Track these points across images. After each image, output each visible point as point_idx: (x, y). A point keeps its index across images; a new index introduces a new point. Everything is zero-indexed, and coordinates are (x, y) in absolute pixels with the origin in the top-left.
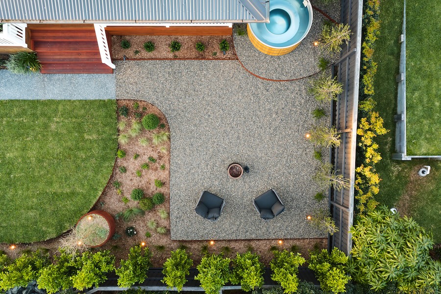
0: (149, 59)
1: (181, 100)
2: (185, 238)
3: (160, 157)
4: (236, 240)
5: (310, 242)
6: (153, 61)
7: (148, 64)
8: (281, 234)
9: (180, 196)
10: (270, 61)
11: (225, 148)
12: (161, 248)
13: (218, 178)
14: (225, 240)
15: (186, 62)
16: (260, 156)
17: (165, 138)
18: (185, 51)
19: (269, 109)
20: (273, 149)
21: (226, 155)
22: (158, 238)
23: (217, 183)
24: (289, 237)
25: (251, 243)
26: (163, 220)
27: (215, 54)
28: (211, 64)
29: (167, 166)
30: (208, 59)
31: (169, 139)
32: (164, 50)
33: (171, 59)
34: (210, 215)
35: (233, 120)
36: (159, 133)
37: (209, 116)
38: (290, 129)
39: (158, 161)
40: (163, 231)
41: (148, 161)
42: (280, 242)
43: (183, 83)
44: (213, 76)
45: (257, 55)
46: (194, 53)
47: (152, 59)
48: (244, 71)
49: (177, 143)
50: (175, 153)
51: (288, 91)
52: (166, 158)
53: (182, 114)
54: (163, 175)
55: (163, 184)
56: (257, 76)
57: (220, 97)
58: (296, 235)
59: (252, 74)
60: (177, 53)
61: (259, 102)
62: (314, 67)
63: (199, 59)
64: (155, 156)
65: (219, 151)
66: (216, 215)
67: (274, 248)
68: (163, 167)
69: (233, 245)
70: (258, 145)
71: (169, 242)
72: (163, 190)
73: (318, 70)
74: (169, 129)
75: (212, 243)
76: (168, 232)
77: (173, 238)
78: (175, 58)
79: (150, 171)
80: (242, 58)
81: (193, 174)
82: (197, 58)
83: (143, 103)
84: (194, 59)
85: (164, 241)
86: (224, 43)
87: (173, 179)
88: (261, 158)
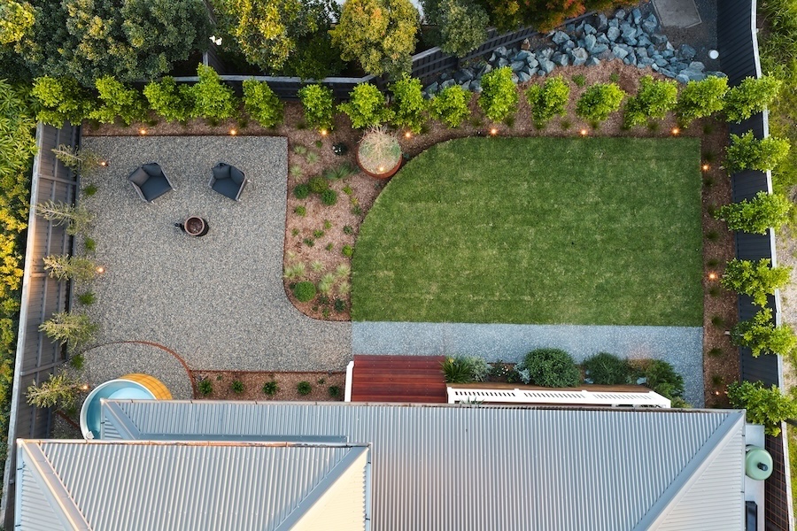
0: (306, 373)
1: (267, 319)
2: (269, 139)
3: (298, 245)
4: (203, 134)
5: (106, 132)
6: (302, 369)
7: (308, 366)
8: (142, 142)
9: (274, 194)
10: (146, 367)
11: (211, 256)
12: (302, 127)
13: (222, 216)
14: (217, 135)
15: (259, 368)
16: (166, 245)
17: (288, 271)
18: (258, 382)
19: (151, 305)
20: (149, 255)
21: (210, 247)
22: (306, 139)
23: (224, 210)
24: (132, 138)
25: (183, 131)
26: (299, 163)
27: (219, 378)
28: (227, 366)
29: (290, 234)
30: (229, 372)
31: (284, 270)
32: (285, 382)
33: (278, 372)
34: (225, 169)
35: (199, 292)
36: (297, 278)
37: (230, 299)
38: (125, 280)
39: (302, 241)
40: (297, 149)
41: (315, 241)
42: (143, 132)
43: (263, 341)
44: (224, 350)
45: (163, 376)
46: (247, 380)
47: (302, 373)
48: (181, 355)
49: (274, 264)
50: (278, 251)
51: (126, 328)
52: (291, 244)
53: (266, 301)
54: (296, 222)
55: (296, 211)
56: (165, 348)
57: (215, 323)
58: (122, 140)
59: (172, 352)
60: (269, 380)
61: (164, 315)
62: (90, 359)
63: (241, 372)
64: (305, 248)
65: (220, 252)
66: (218, 170)
67: (154, 124)
68: (295, 232)
69: (208, 129)
70: (167, 259)
71: (292, 134)
72: (297, 203)
73: (85, 354)
74: (284, 283)
75: (233, 132)
76: (291, 147)
77: (284, 140)
78: (272, 374)
79: (313, 228)
80: (183, 371)
81: (254, 223)
82: (243, 373)
83: (317, 317)
84: (247, 373)
85: (298, 135)
86: (206, 392)
87: (282, 217)
88: (165, 242)
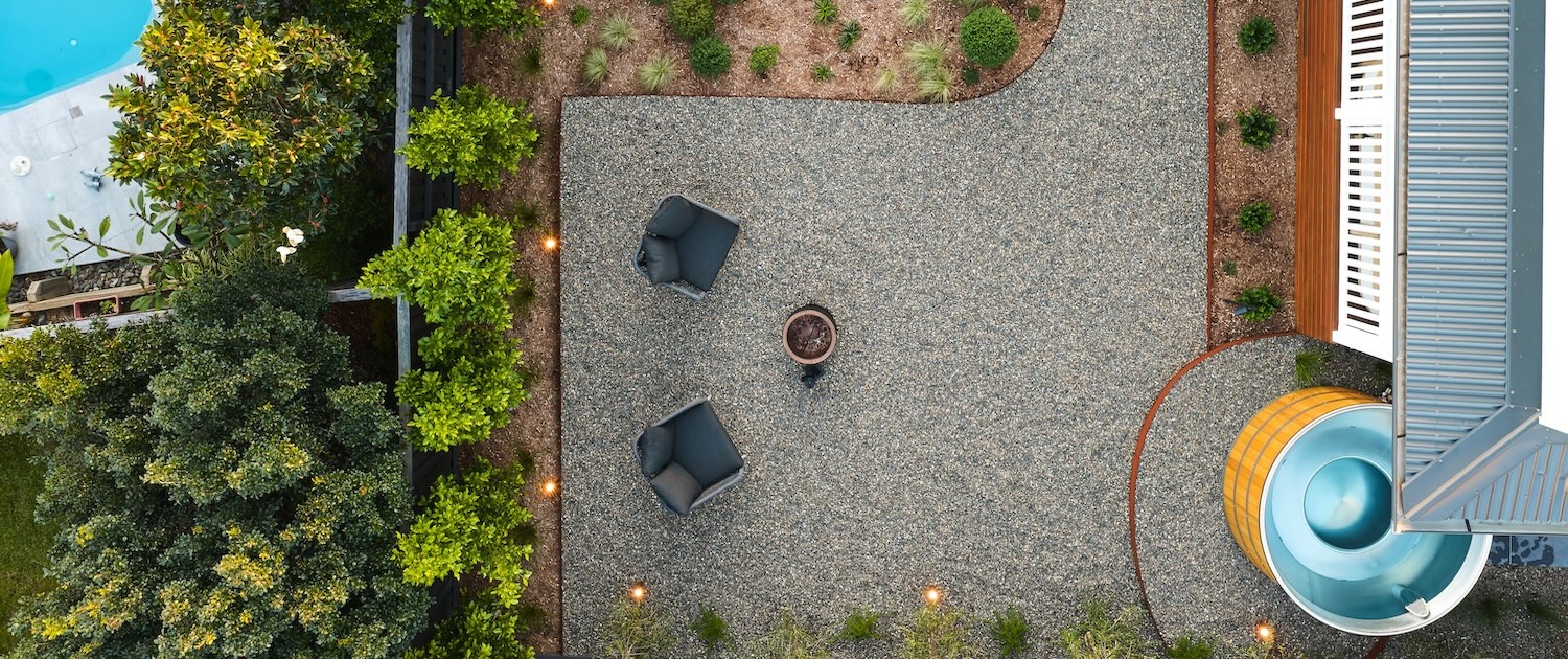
0: (1213, 33)
1: (1064, 143)
2: (567, 148)
3: (857, 65)
4: (556, 327)
5: (550, 590)
6: (1204, 47)
7: (1194, 31)
8: (577, 492)
9: (719, 131)
10: (1203, 467)
11: (889, 298)
12: (533, 63)
13: (781, 270)
14: (558, 288)
15: (1201, 165)
16: (861, 420)
17: (928, 86)
18: (1240, 163)
19: (1028, 458)
20: (888, 467)
21: (864, 299)
22: (568, 51)
23: (764, 263)
24: (567, 517)
25: (546, 382)
26: (631, 69)
27: (1230, 270)
28: (1194, 252)
29: (828, 88)
30: (1211, 245)
31: (927, 100)
32: (1243, 88)
33: (1212, 110)
34: (656, 249)
35: (989, 328)
36: (948, 63)
37: (1007, 243)
38: (957, 532)
39: (845, 56)
40: (594, 71)
41: (846, 20)
42: (550, 487)
43: (1125, 154)
44: (1152, 259)
45: (1227, 420)
46: (1231, 193)
47: (1213, 44)
48: (1167, 373)
49: (912, 128)
50: (874, 118)
51: (1093, 527)
52: (854, 86)
53: (1014, 147)
54: (794, 74)
55: (762, 73)
56: (1148, 418)
57: (1075, 282)
58: (573, 544)
59: (1158, 400)
60: (1234, 133)
61: (1053, 421)
62: (1180, 622)
63: (1210, 212)
64: (864, 47)
65: (878, 274)
66: (658, 269)
67: (527, 461)
68: (821, 74)
69: (540, 315)
70: (900, 415)
71: (554, 89)
72: (741, 71)
73: (1168, 635)
74: (962, 99)
75: (550, 244)
76: (588, 87)
77: (569, 106)
78: (1217, 128)
79: (809, 29)
80: (1214, 366)
81: (796, 181)
82: (1214, 203)
83: (1056, 8)
84: (1213, 194)
85: (556, 72)
86: (1271, 302)
87: (780, 108)
88: (852, 423)
